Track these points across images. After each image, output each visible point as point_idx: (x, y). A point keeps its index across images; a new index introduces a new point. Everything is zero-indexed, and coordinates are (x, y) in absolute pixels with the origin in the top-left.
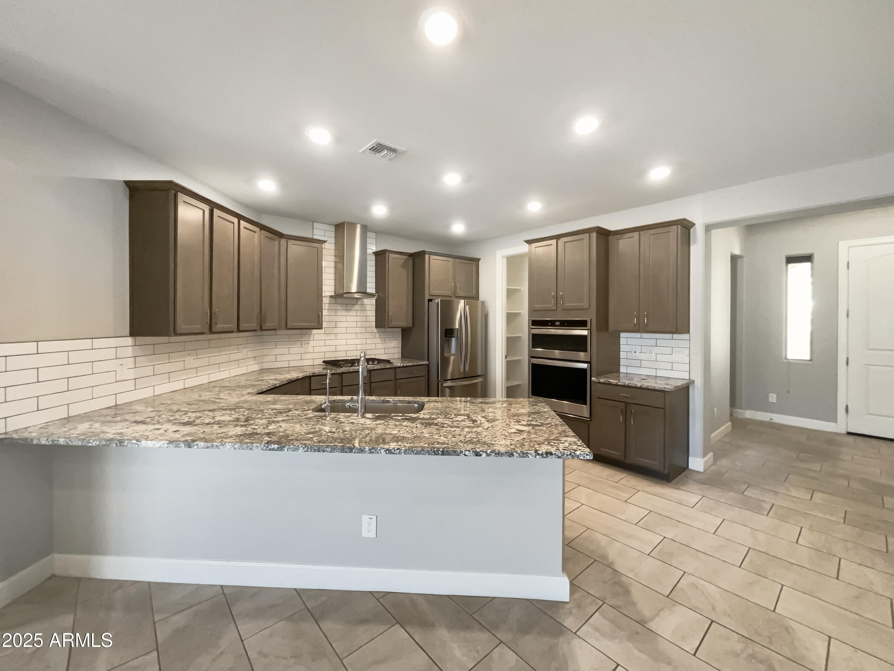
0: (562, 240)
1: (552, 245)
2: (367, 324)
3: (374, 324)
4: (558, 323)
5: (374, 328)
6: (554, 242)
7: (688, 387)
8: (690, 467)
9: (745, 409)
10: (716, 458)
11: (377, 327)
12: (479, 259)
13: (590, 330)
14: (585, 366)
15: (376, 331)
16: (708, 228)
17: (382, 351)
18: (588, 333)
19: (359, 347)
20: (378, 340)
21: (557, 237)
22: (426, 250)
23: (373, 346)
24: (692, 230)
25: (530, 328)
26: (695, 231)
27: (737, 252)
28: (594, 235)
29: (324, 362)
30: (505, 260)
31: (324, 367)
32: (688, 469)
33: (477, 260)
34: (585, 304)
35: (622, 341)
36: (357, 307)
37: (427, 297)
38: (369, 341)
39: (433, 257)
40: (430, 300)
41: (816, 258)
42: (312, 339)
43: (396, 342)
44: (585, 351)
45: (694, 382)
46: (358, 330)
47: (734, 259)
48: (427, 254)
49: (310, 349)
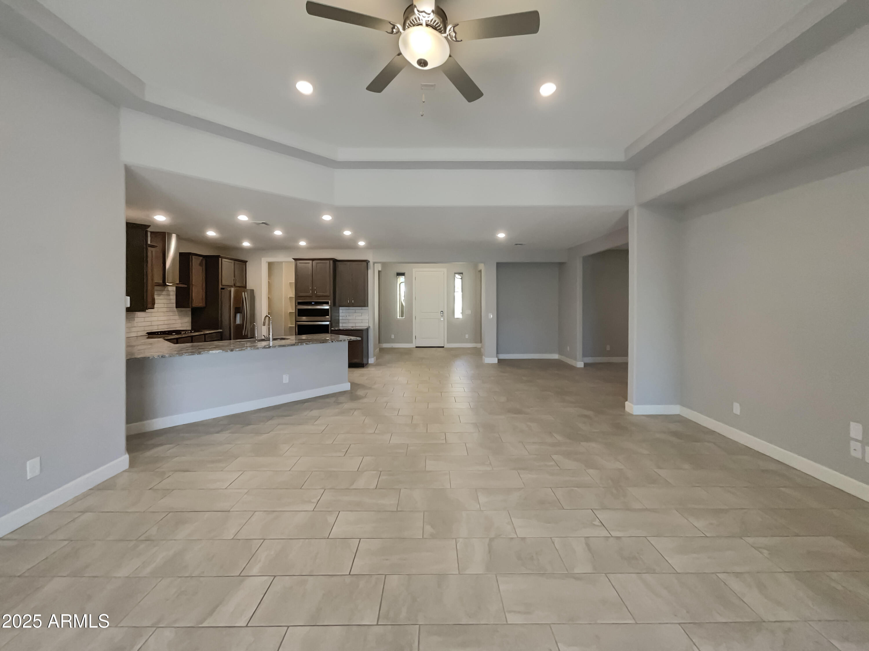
0: (314, 262)
1: (309, 263)
2: (170, 305)
3: (175, 305)
4: (313, 303)
5: (175, 308)
6: (311, 262)
7: (368, 329)
8: (369, 363)
9: (383, 343)
10: (377, 359)
11: (177, 307)
12: (247, 261)
13: (330, 306)
14: (328, 323)
15: (176, 311)
16: (374, 263)
17: (180, 325)
18: (329, 307)
19: (166, 322)
20: (177, 317)
21: (313, 260)
22: (221, 255)
23: (173, 322)
24: (369, 263)
25: (296, 306)
26: (370, 264)
27: (380, 270)
28: (332, 262)
29: (147, 333)
30: (267, 263)
31: (147, 337)
32: (368, 364)
33: (245, 262)
34: (327, 294)
35: (341, 311)
36: (164, 293)
37: (220, 287)
38: (172, 318)
39: (224, 260)
40: (222, 289)
41: (406, 274)
42: (136, 316)
43: (188, 318)
44: (329, 316)
45: (370, 327)
46: (165, 310)
47: (379, 271)
48: (221, 258)
49: (135, 325)
